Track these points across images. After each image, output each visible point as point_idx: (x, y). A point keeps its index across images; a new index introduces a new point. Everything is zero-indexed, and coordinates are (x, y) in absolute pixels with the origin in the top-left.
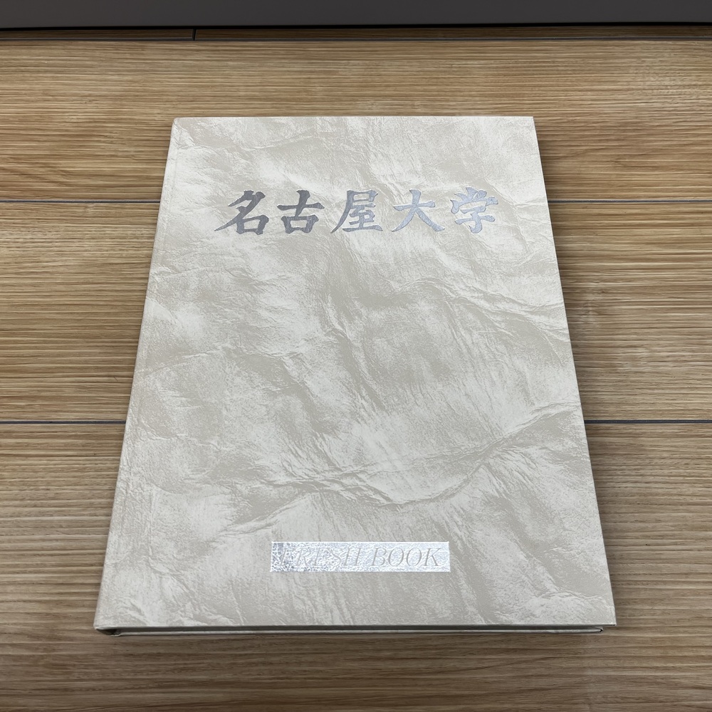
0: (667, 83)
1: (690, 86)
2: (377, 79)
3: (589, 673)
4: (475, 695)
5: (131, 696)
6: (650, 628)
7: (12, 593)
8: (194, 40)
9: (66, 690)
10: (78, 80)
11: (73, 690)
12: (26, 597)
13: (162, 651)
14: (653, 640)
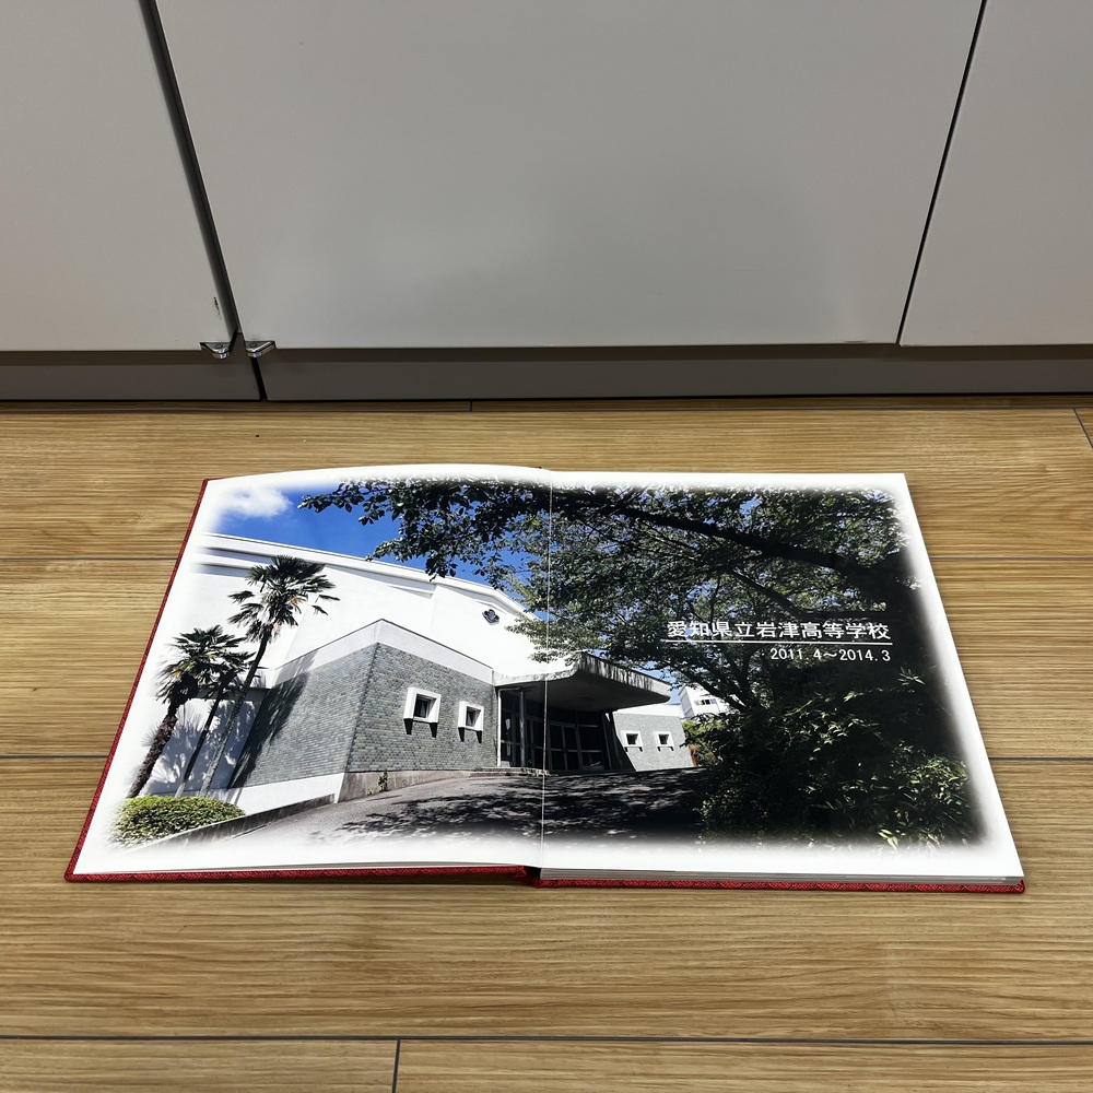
0: (943, 450)
1: (966, 453)
2: (653, 446)
3: (891, 981)
4: (781, 1000)
5: (448, 998)
6: (949, 943)
7: (330, 907)
8: (471, 411)
9: (388, 992)
10: (360, 448)
11: (394, 992)
12: (344, 911)
13: (477, 959)
14: (952, 953)
